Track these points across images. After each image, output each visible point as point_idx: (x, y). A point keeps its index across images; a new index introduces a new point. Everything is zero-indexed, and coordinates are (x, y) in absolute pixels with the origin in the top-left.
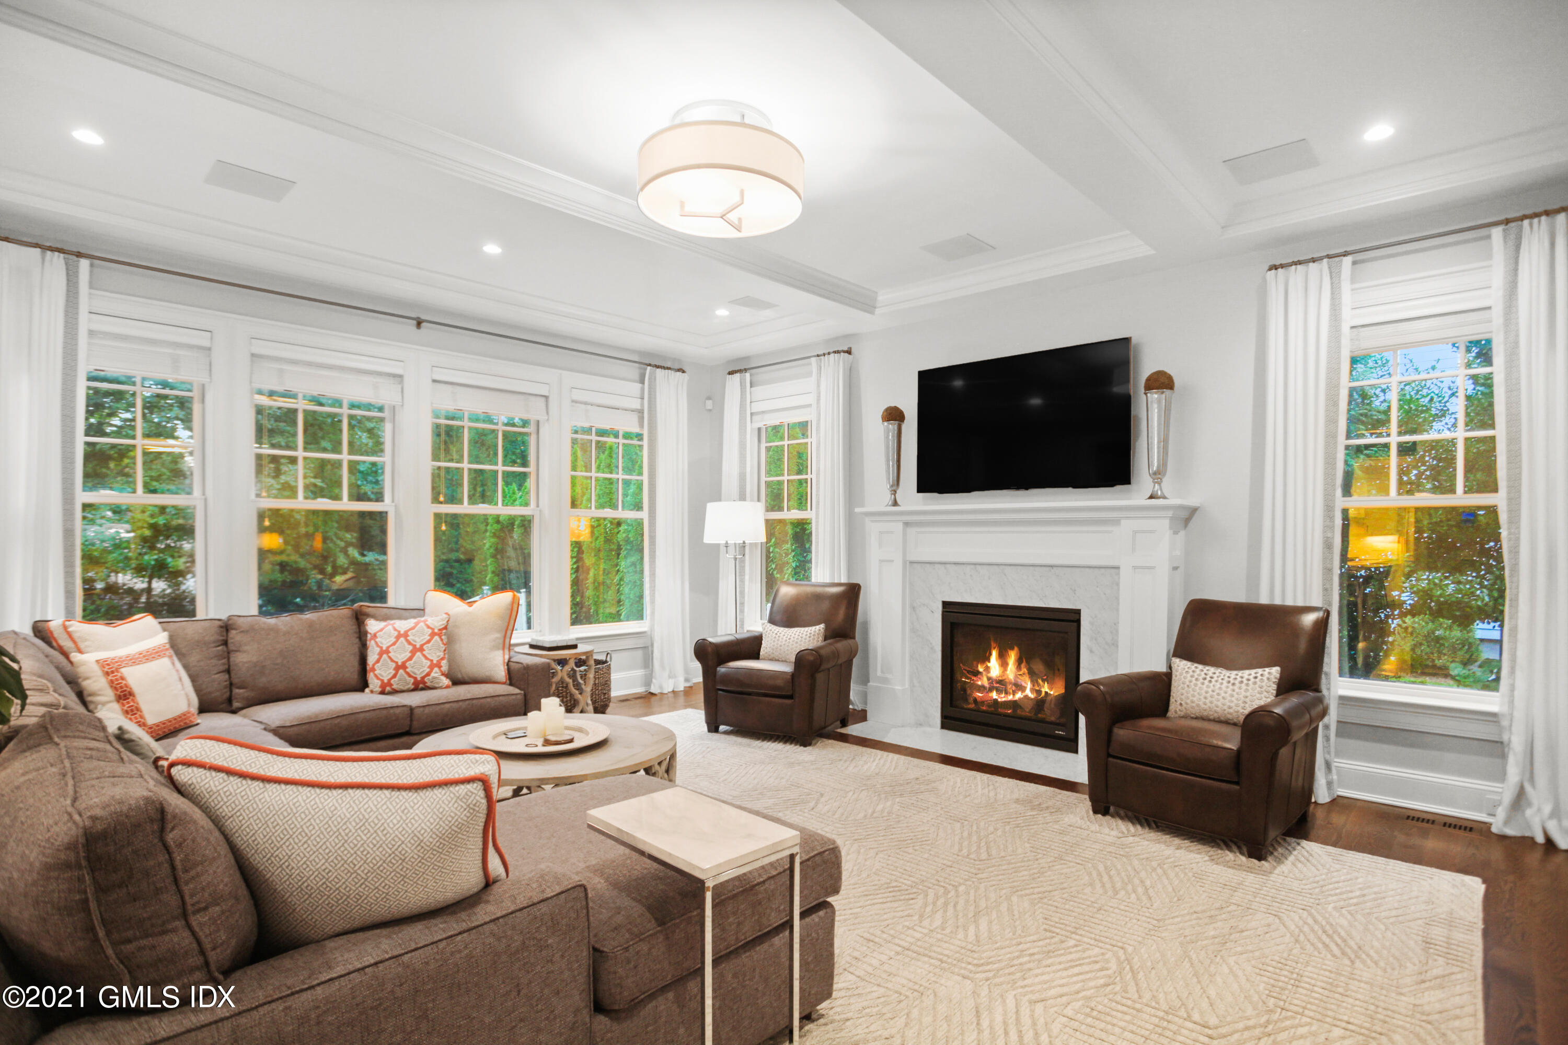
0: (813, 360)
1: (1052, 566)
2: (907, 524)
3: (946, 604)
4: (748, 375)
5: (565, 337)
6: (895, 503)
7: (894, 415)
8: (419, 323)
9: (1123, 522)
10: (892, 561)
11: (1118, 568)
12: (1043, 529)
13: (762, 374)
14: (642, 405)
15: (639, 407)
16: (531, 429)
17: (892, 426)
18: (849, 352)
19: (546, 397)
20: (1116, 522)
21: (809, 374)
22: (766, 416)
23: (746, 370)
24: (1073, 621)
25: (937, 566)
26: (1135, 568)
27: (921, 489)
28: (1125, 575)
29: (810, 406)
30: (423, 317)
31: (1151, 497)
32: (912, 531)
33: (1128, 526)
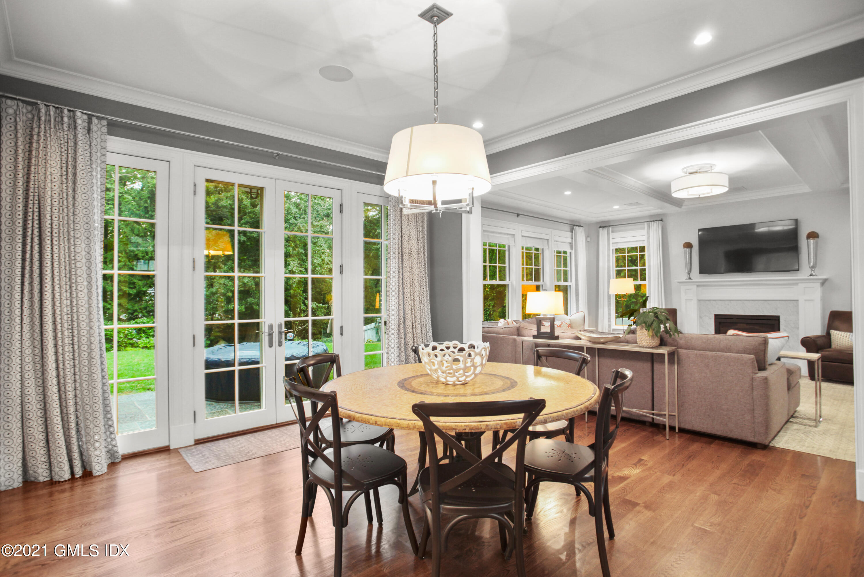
0: (646, 223)
1: (766, 300)
2: (698, 286)
3: (716, 315)
4: (610, 228)
5: (549, 216)
6: (690, 278)
7: (688, 245)
8: (518, 215)
9: (799, 284)
10: (692, 300)
11: (798, 300)
12: (762, 287)
13: (617, 228)
14: (572, 241)
15: (570, 242)
16: (540, 252)
17: (687, 250)
18: (662, 220)
19: (547, 240)
20: (797, 284)
21: (644, 228)
22: (619, 244)
23: (609, 226)
24: (776, 320)
25: (712, 302)
26: (805, 300)
27: (701, 272)
28: (801, 304)
29: (644, 240)
30: (519, 213)
31: (811, 275)
32: (700, 288)
33: (801, 286)
